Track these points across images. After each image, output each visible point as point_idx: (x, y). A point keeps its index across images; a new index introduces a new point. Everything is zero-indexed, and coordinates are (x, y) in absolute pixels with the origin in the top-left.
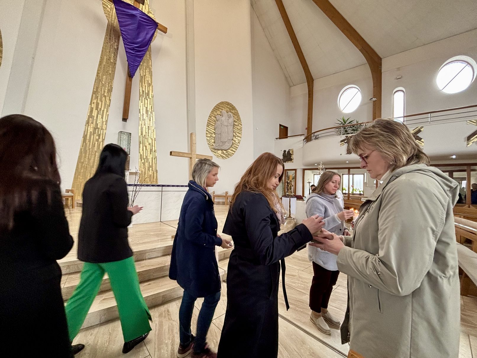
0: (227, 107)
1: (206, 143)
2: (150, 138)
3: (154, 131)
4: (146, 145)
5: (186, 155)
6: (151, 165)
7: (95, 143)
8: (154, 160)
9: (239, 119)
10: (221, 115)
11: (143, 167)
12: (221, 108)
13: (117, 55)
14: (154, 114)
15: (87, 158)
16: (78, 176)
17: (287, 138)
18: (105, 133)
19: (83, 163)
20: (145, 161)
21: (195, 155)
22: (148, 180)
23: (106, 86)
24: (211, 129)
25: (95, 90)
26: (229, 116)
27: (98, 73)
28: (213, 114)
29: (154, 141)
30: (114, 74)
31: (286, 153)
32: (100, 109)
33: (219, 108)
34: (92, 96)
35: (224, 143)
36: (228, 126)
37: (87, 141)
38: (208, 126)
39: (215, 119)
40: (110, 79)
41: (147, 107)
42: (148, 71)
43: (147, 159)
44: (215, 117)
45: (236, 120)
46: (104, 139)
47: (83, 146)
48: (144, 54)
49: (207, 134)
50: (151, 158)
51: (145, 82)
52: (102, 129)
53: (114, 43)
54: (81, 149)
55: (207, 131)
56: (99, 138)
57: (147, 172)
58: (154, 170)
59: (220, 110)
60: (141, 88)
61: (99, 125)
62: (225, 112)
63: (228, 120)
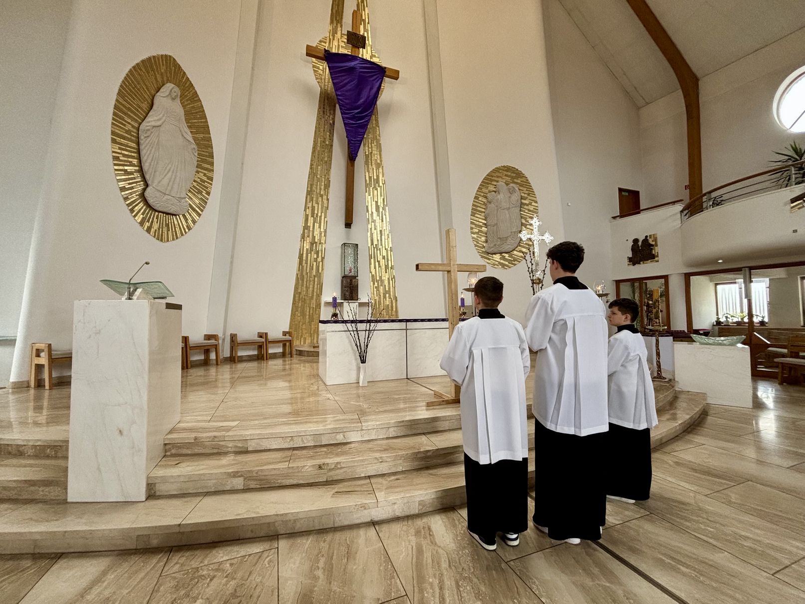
0: (506, 175)
1: (472, 244)
2: (384, 248)
3: (388, 237)
4: (379, 260)
5: (440, 268)
6: (387, 289)
7: (313, 265)
8: (391, 282)
9: (531, 192)
10: (495, 192)
11: (377, 293)
12: (496, 179)
13: (333, 132)
14: (387, 210)
15: (305, 286)
16: (295, 312)
17: (639, 213)
18: (325, 248)
19: (300, 293)
20: (378, 284)
21: (456, 266)
22: (385, 314)
23: (322, 180)
24: (479, 218)
25: (309, 189)
26: (511, 190)
27: (311, 165)
28: (482, 192)
29: (389, 252)
30: (331, 161)
31: (640, 243)
32: (317, 215)
33: (492, 180)
34: (307, 198)
35: (504, 240)
36: (509, 208)
37: (304, 262)
38: (473, 214)
39: (485, 200)
40: (327, 170)
41: (376, 200)
42: (375, 145)
43: (382, 281)
44: (486, 197)
45: (526, 195)
46: (324, 258)
47: (299, 271)
48: (368, 121)
49: (472, 228)
50: (387, 279)
51: (372, 162)
52: (320, 243)
53: (329, 117)
54: (297, 274)
55: (472, 223)
56: (318, 257)
57: (382, 302)
58: (392, 297)
59: (493, 183)
60: (367, 174)
61: (316, 239)
62: (502, 184)
63: (510, 197)
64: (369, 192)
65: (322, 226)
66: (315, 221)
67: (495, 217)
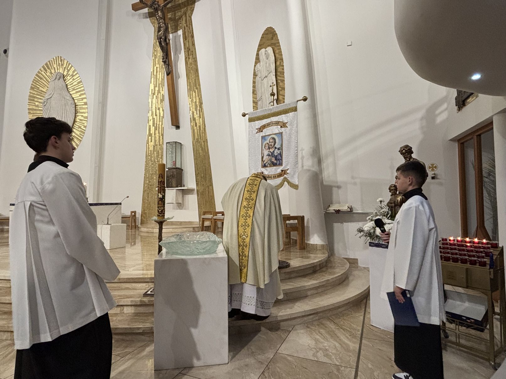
10: (260, 62)
15: (151, 178)
26: (266, 56)
45: (278, 55)
61: (157, 142)
62: (263, 50)
63: (266, 63)
64: (190, 96)
65: (160, 132)
66: (156, 129)
67: (260, 90)
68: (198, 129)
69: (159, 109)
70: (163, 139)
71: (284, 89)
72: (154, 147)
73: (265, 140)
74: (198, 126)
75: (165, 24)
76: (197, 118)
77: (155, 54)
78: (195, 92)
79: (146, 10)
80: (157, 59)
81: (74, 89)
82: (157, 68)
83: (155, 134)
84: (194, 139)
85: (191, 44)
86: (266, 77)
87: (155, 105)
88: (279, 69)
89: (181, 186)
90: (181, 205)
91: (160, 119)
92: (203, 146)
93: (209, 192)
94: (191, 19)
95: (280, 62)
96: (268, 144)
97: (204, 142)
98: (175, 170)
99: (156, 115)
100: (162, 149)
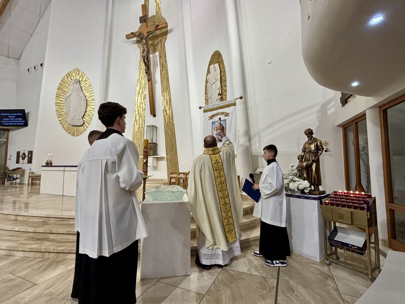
10: (210, 73)
23: (142, 96)
32: (140, 113)
45: (222, 69)
61: (140, 125)
62: (212, 66)
63: (214, 74)
64: (163, 95)
65: (143, 119)
66: (140, 117)
67: (210, 92)
68: (168, 117)
69: (142, 104)
70: (144, 123)
71: (226, 91)
72: (138, 128)
73: (214, 124)
74: (168, 115)
75: (147, 48)
76: (167, 110)
77: (141, 67)
78: (166, 93)
79: (135, 39)
80: (141, 71)
81: (86, 90)
82: (141, 76)
83: (139, 120)
84: (165, 124)
85: (164, 62)
86: (214, 83)
87: (139, 101)
88: (223, 78)
89: (156, 155)
90: (155, 168)
91: (142, 110)
92: (171, 129)
93: (174, 160)
94: (165, 45)
95: (224, 74)
96: (216, 127)
97: (172, 126)
98: (152, 144)
99: (140, 108)
100: (144, 130)
